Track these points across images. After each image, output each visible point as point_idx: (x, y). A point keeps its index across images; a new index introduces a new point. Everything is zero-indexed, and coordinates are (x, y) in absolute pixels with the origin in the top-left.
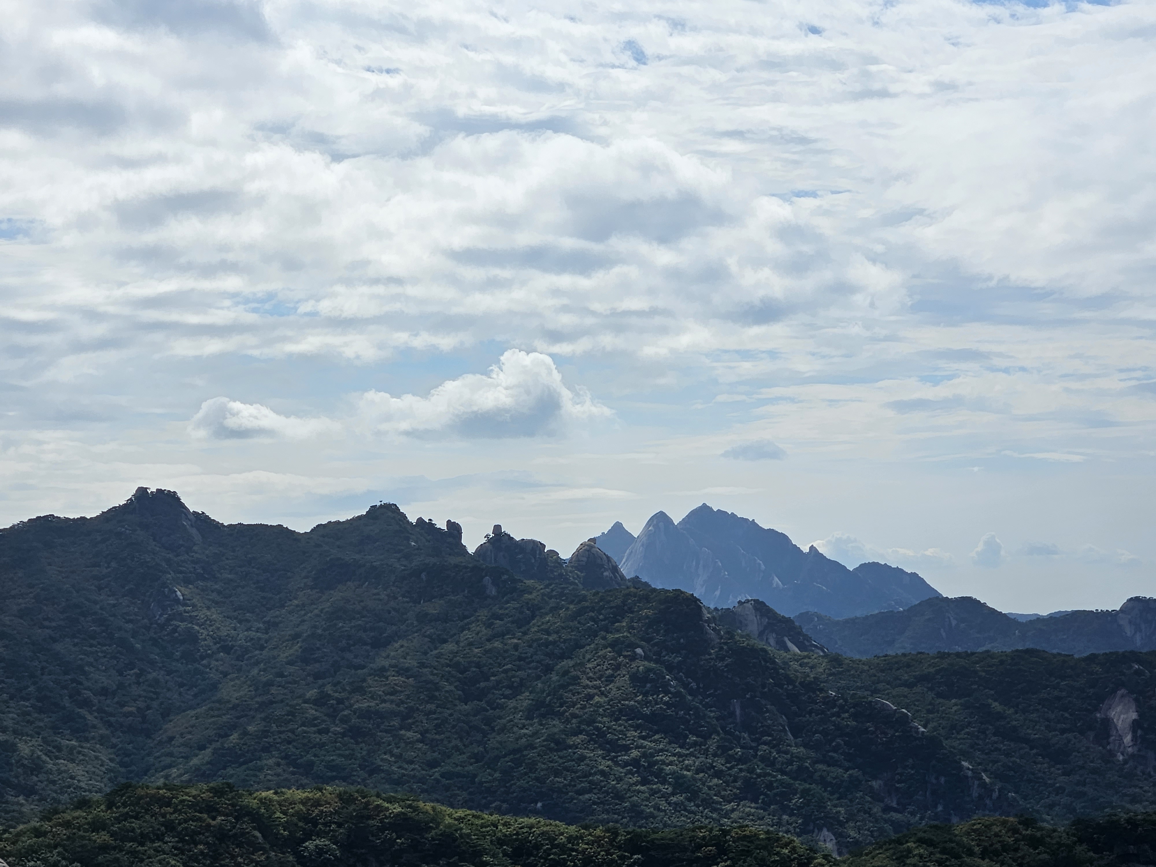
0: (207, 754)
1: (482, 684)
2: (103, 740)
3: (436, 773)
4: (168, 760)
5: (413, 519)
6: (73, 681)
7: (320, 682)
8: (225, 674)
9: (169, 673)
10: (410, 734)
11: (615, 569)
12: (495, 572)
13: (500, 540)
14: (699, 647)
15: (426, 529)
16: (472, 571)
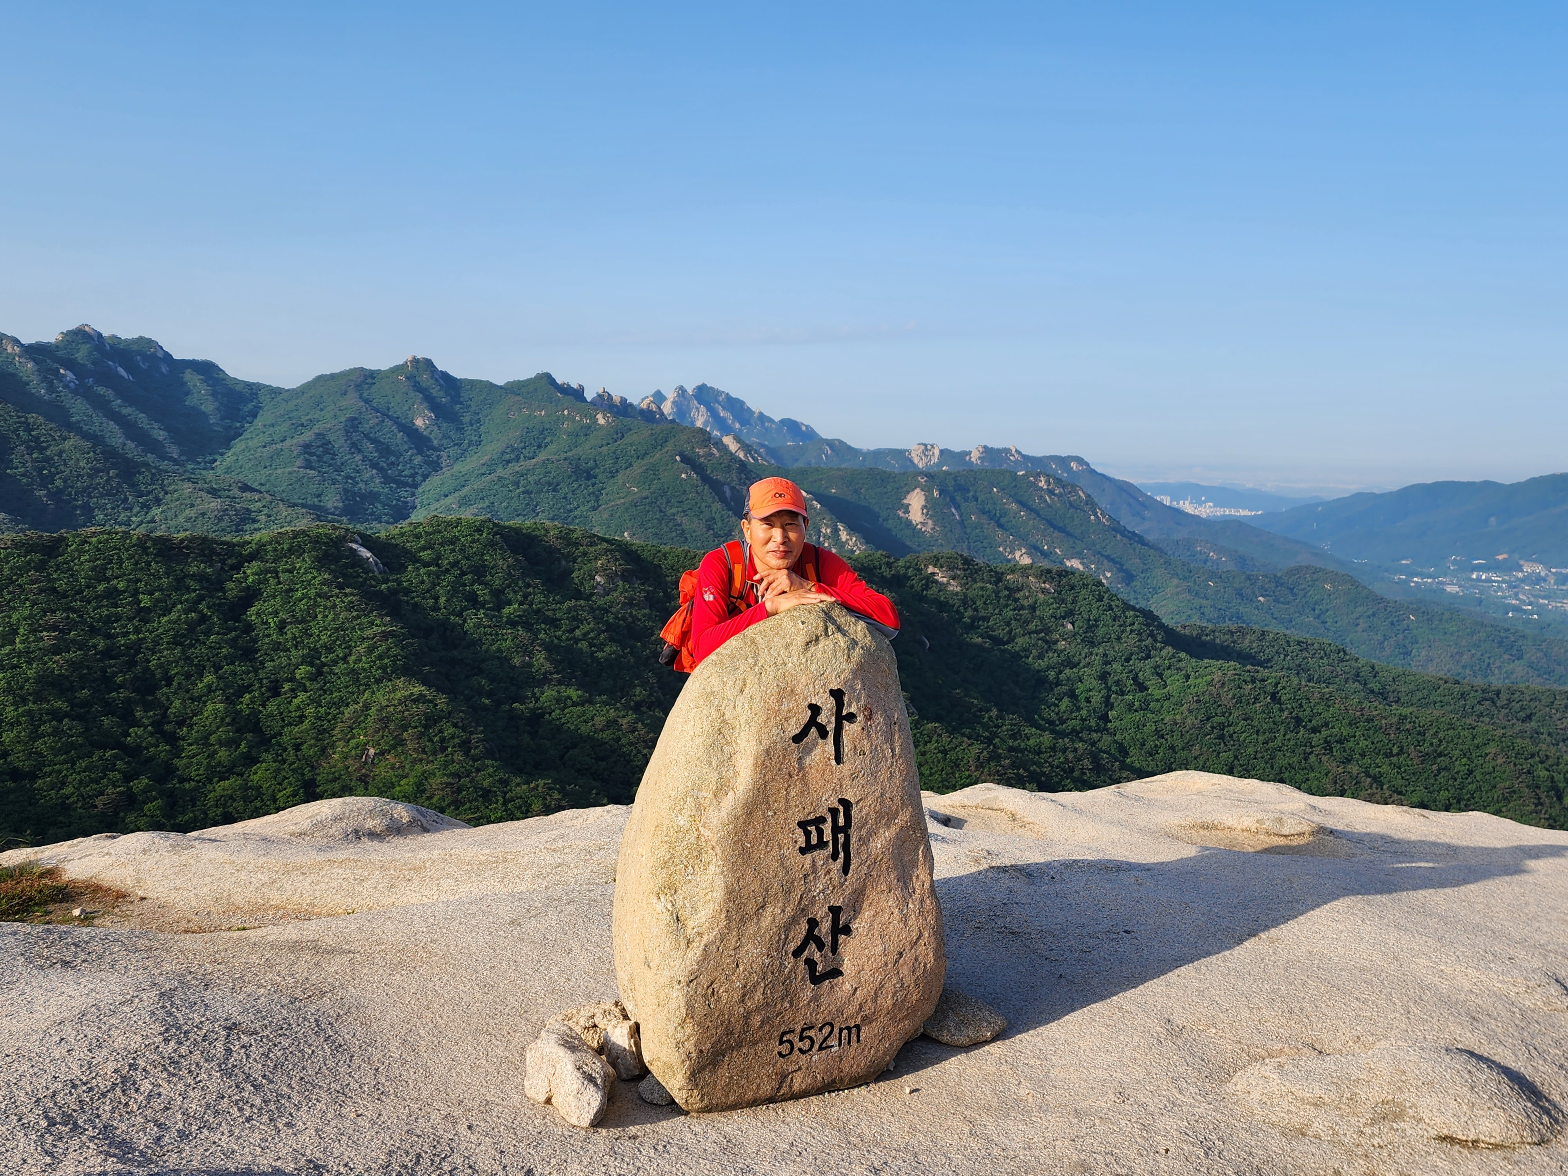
1: (597, 470)
4: (428, 502)
5: (560, 382)
9: (427, 456)
11: (662, 414)
12: (604, 412)
13: (604, 395)
14: (710, 455)
15: (566, 387)
16: (594, 408)
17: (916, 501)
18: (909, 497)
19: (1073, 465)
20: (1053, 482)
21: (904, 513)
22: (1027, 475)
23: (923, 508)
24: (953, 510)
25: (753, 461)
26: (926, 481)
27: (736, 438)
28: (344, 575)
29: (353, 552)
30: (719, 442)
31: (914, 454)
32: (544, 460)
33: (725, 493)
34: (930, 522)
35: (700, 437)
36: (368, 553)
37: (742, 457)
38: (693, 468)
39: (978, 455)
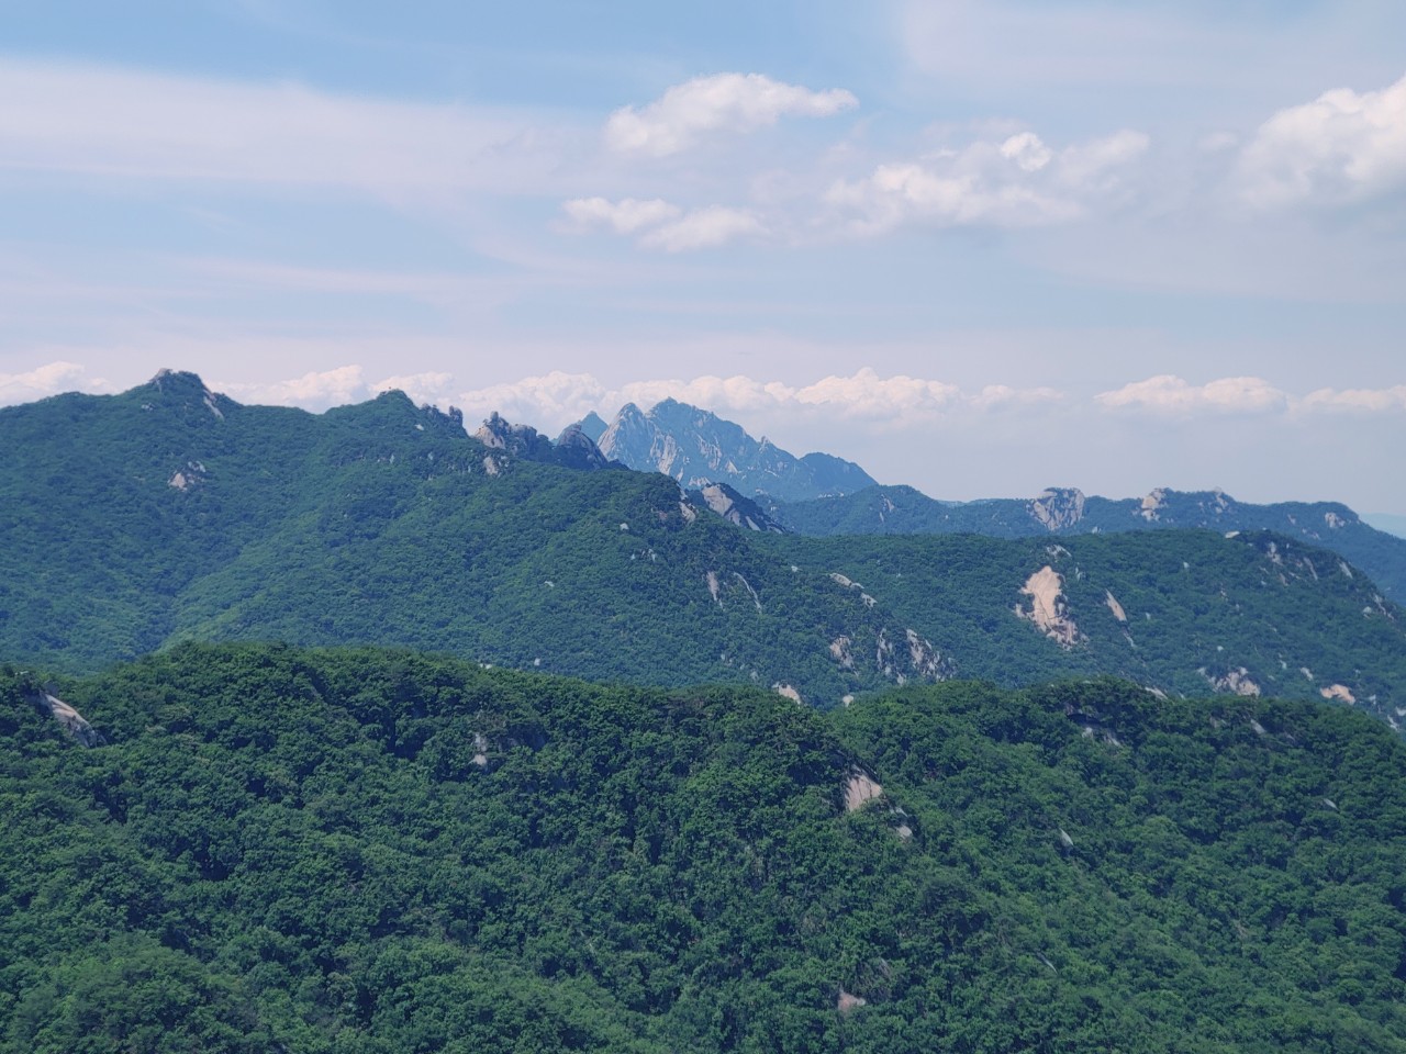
0: (233, 613)
1: (485, 553)
2: (132, 599)
4: (192, 618)
5: (419, 406)
6: (103, 544)
7: (337, 549)
8: (247, 541)
10: (420, 597)
11: (598, 453)
12: (496, 453)
13: (497, 425)
14: (678, 523)
15: (430, 414)
16: (478, 448)
17: (1044, 588)
18: (1028, 583)
19: (1331, 518)
20: (1292, 548)
21: (1025, 610)
22: (1243, 537)
23: (1059, 600)
24: (1112, 602)
25: (755, 527)
26: (1061, 554)
27: (727, 490)
28: (26, 753)
29: (45, 711)
30: (696, 498)
31: (1039, 508)
32: (396, 540)
33: (706, 585)
34: (1071, 626)
35: (664, 491)
36: (71, 712)
37: (737, 522)
38: (651, 542)
39: (1155, 505)
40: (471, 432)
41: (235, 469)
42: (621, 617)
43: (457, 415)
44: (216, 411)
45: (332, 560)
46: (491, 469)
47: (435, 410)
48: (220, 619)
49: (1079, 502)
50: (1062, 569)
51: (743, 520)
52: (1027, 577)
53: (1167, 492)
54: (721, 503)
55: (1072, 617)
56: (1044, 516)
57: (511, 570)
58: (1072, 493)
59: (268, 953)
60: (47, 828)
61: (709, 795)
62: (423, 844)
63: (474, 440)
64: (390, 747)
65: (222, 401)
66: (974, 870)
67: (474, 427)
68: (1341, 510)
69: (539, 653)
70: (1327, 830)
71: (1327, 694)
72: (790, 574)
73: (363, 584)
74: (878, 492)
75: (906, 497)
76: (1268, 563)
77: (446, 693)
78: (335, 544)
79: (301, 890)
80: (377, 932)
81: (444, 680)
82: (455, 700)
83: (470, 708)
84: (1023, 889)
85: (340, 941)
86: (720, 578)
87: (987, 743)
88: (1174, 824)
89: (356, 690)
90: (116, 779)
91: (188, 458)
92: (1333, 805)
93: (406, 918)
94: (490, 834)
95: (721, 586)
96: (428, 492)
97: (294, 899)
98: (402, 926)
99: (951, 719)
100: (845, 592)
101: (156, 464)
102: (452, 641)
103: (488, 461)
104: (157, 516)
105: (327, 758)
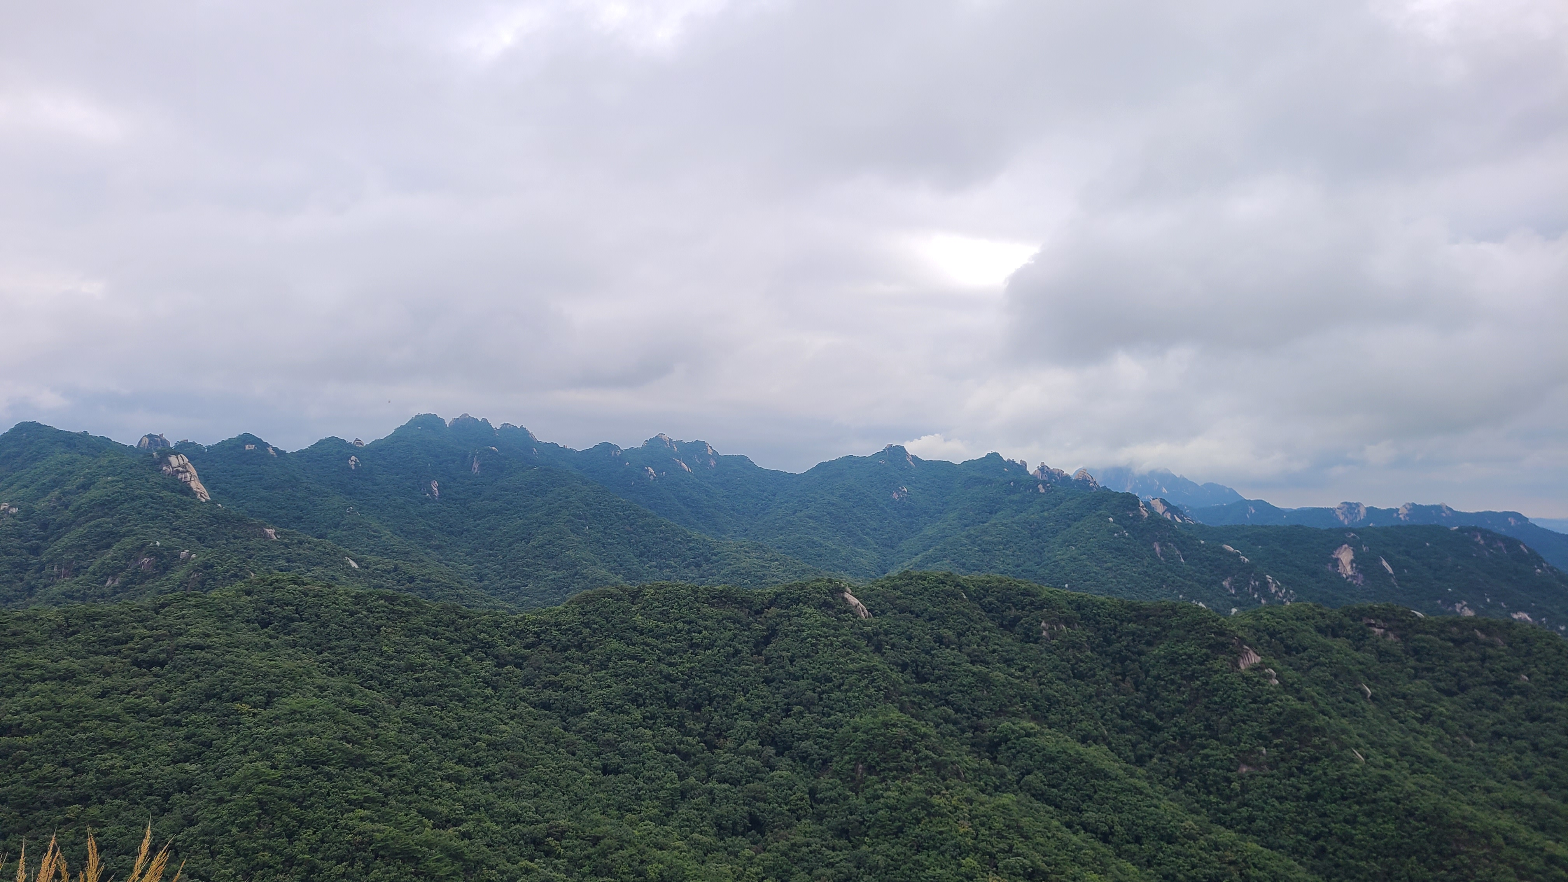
0: (919, 558)
1: (1039, 531)
2: (875, 550)
3: (1020, 569)
4: (902, 559)
5: (1006, 460)
6: (862, 524)
7: (967, 528)
8: (925, 524)
9: (902, 523)
10: (1008, 552)
11: (1095, 483)
12: (1044, 483)
13: (1043, 469)
14: (1139, 517)
15: (1011, 463)
16: (1033, 482)
18: (1336, 552)
19: (1512, 520)
20: (1491, 537)
21: (1333, 567)
22: (1461, 530)
23: (1352, 562)
24: (1385, 563)
25: (1179, 521)
26: (1353, 537)
27: (1163, 501)
28: (838, 619)
29: (845, 600)
30: (1147, 505)
31: (1339, 512)
32: (995, 524)
33: (1154, 549)
34: (1360, 576)
35: (1130, 501)
36: (857, 601)
37: (1169, 518)
38: (1125, 528)
39: (1406, 512)
40: (1031, 473)
41: (920, 490)
42: (1110, 565)
43: (1024, 464)
44: (911, 463)
45: (964, 533)
46: (1042, 491)
47: (1013, 461)
48: (914, 560)
49: (1363, 511)
50: (1356, 546)
51: (1172, 517)
52: (1335, 549)
53: (1413, 504)
54: (1160, 509)
55: (1361, 571)
56: (1342, 518)
57: (1053, 540)
58: (1358, 505)
59: (947, 720)
60: (848, 654)
61: (1165, 658)
62: (1018, 674)
63: (1032, 476)
64: (1001, 625)
65: (914, 458)
66: (1315, 703)
67: (1032, 469)
68: (1517, 516)
69: (1068, 582)
70: (1523, 691)
71: (1515, 616)
72: (1200, 544)
73: (979, 545)
74: (1245, 504)
75: (1261, 505)
76: (1477, 544)
77: (1027, 600)
78: (966, 526)
79: (961, 691)
80: (998, 714)
81: (1026, 593)
82: (1032, 603)
83: (1041, 608)
84: (1344, 716)
85: (979, 718)
86: (1160, 546)
87: (1320, 638)
88: (1430, 685)
89: (985, 596)
90: (876, 634)
91: (899, 486)
92: (1527, 678)
93: (1011, 709)
94: (1051, 671)
95: (1162, 550)
96: (1011, 501)
97: (958, 695)
98: (1008, 712)
99: (1299, 624)
100: (1230, 554)
101: (885, 487)
102: (1024, 574)
103: (1040, 486)
104: (886, 512)
105: (972, 629)
